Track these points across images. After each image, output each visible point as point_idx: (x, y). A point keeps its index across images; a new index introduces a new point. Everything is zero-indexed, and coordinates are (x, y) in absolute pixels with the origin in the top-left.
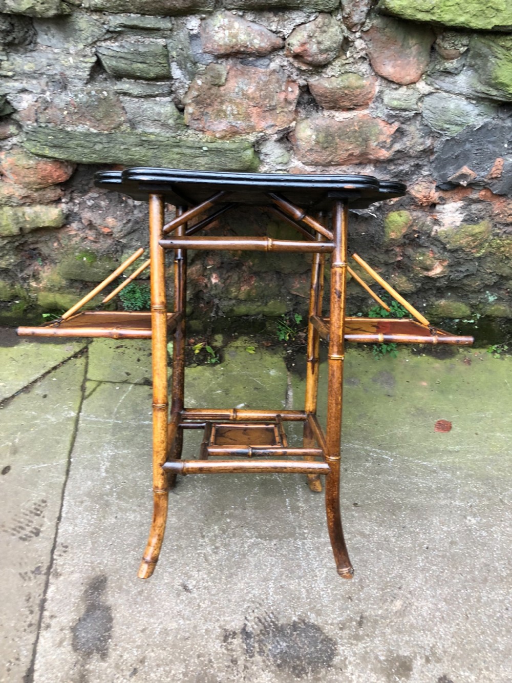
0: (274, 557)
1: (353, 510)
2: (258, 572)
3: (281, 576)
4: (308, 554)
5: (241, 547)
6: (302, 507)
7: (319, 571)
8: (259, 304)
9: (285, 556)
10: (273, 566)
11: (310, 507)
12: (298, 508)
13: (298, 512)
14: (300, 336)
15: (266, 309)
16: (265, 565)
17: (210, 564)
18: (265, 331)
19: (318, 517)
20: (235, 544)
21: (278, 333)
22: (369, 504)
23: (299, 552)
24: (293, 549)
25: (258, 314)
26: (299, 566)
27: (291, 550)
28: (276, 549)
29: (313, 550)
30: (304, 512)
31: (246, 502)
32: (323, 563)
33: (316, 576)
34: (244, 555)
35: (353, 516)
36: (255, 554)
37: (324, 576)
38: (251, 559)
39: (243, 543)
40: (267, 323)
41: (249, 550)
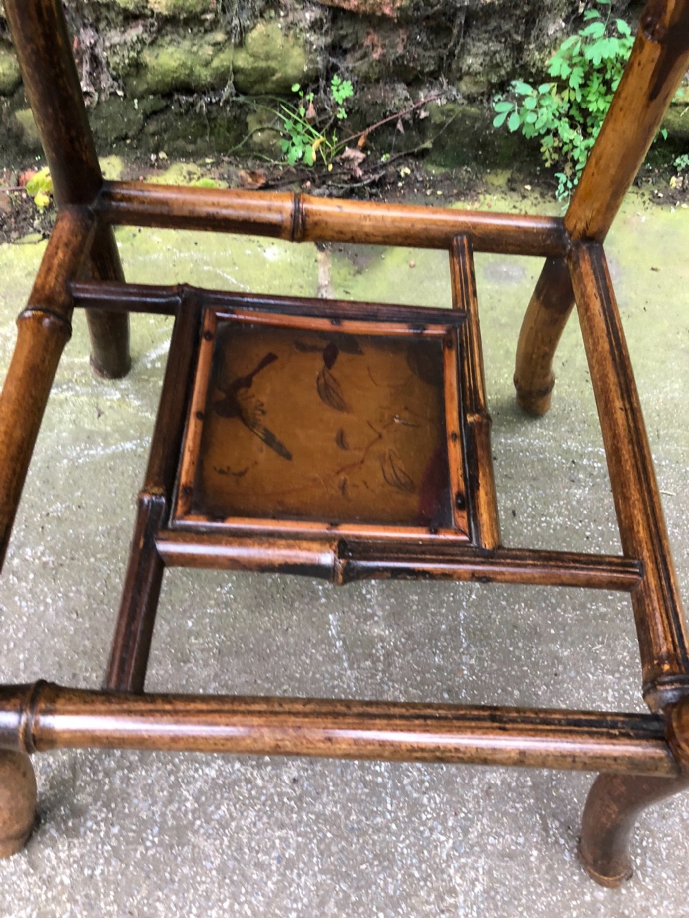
0: (294, 828)
1: (553, 639)
2: (235, 897)
3: (322, 903)
4: (415, 808)
5: (170, 801)
6: (382, 639)
7: (461, 870)
8: (219, 36)
9: (332, 821)
10: (290, 864)
11: (410, 636)
12: (370, 642)
13: (370, 656)
14: (348, 160)
15: (242, 60)
16: (259, 866)
17: (48, 882)
18: (247, 145)
19: (439, 668)
20: (148, 790)
21: (284, 145)
22: (603, 616)
23: (381, 801)
24: (362, 791)
25: (221, 78)
26: (385, 858)
27: (353, 799)
28: (299, 799)
29: (433, 787)
30: (388, 655)
31: (190, 633)
32: (473, 836)
33: (452, 892)
34: (180, 833)
35: (556, 658)
36: (224, 825)
37: (479, 888)
38: (207, 846)
39: (176, 785)
40: (250, 119)
41: (201, 810)
